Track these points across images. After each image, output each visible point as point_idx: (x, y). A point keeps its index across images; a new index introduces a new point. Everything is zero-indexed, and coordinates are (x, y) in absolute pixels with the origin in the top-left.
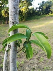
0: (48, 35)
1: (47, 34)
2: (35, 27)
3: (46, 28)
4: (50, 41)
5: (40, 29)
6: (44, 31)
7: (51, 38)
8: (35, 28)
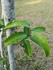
0: (43, 14)
1: (42, 12)
2: (30, 3)
3: (41, 5)
4: (45, 20)
5: (35, 6)
6: (39, 8)
7: (46, 17)
8: (30, 5)
